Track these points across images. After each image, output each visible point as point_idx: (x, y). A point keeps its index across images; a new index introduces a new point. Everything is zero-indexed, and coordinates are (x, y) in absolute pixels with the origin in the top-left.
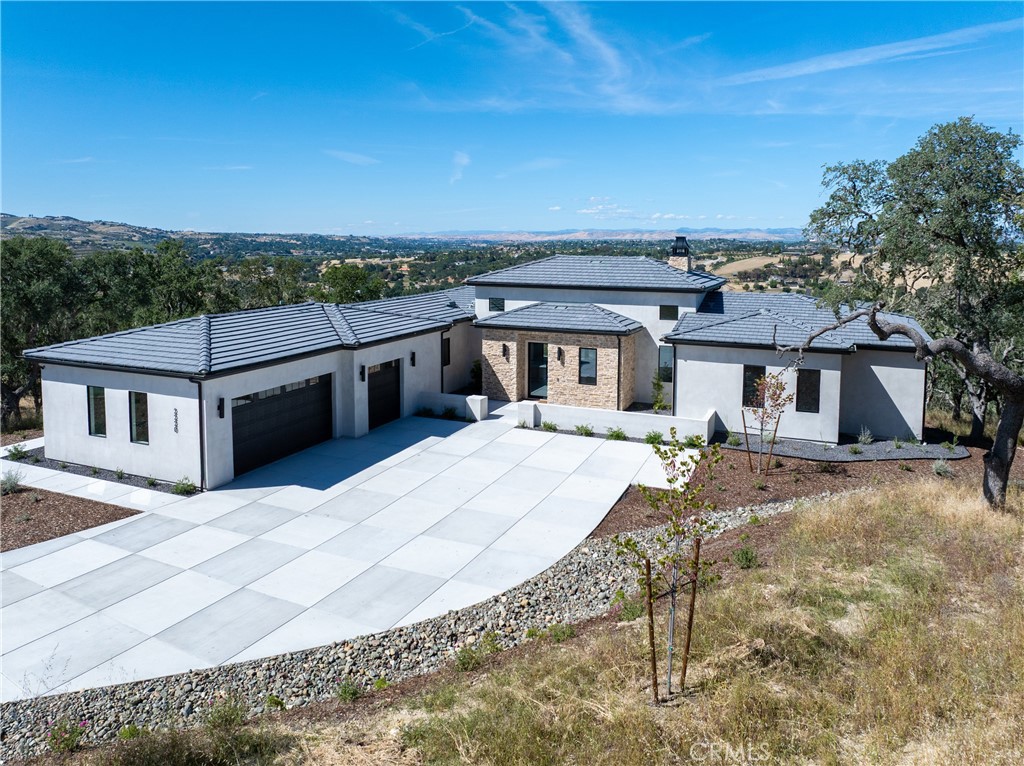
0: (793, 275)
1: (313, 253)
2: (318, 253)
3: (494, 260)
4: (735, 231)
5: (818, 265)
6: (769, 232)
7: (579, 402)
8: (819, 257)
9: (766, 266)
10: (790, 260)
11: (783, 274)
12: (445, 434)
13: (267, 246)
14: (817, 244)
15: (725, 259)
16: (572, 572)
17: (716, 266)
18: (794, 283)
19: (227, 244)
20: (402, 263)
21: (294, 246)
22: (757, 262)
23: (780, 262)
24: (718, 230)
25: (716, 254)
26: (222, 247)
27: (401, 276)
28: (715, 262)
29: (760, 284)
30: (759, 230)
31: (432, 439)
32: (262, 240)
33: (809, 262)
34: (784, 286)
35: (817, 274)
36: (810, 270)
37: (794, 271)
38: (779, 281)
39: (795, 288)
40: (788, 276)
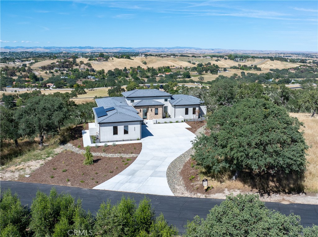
0: (63, 67)
4: (31, 48)
5: (72, 63)
6: (45, 48)
8: (71, 60)
9: (52, 64)
10: (61, 61)
11: (59, 66)
14: (66, 54)
15: (34, 61)
17: (31, 64)
18: (64, 70)
22: (47, 62)
23: (57, 62)
24: (23, 47)
25: (29, 59)
28: (30, 62)
29: (51, 71)
30: (40, 47)
33: (68, 62)
34: (60, 71)
35: (72, 66)
36: (69, 65)
37: (63, 65)
38: (58, 69)
39: (65, 72)
40: (61, 67)
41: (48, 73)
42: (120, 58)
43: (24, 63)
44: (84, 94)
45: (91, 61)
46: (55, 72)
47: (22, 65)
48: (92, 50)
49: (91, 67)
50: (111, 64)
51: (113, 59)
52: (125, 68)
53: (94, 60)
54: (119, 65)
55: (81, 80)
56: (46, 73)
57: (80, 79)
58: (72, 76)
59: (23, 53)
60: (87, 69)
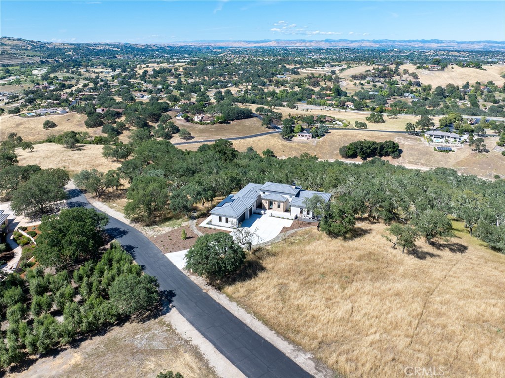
0: (379, 77)
1: (128, 57)
2: (131, 57)
3: (228, 65)
5: (392, 71)
7: (277, 211)
8: (393, 67)
9: (366, 71)
10: (378, 68)
11: (374, 76)
12: (260, 218)
13: (102, 52)
14: (397, 52)
15: (346, 67)
16: (278, 237)
17: (342, 70)
18: (379, 82)
19: (80, 52)
20: (179, 66)
21: (117, 53)
22: (361, 69)
23: (373, 69)
25: (342, 63)
26: (78, 54)
27: (180, 75)
28: (341, 68)
29: (362, 82)
30: (369, 41)
31: (258, 219)
32: (99, 48)
33: (388, 69)
34: (374, 83)
35: (391, 76)
36: (388, 74)
37: (380, 74)
38: (371, 80)
39: (379, 84)
40: (376, 77)
41: (357, 84)
42: (465, 67)
43: (334, 69)
44: (381, 123)
45: (420, 70)
46: (366, 84)
47: (330, 71)
48: (439, 45)
49: (417, 78)
50: (448, 75)
51: (452, 68)
52: (467, 83)
53: (424, 68)
54: (459, 77)
55: (394, 99)
56: (355, 84)
57: (394, 97)
58: (385, 92)
59: (342, 51)
60: (410, 81)
